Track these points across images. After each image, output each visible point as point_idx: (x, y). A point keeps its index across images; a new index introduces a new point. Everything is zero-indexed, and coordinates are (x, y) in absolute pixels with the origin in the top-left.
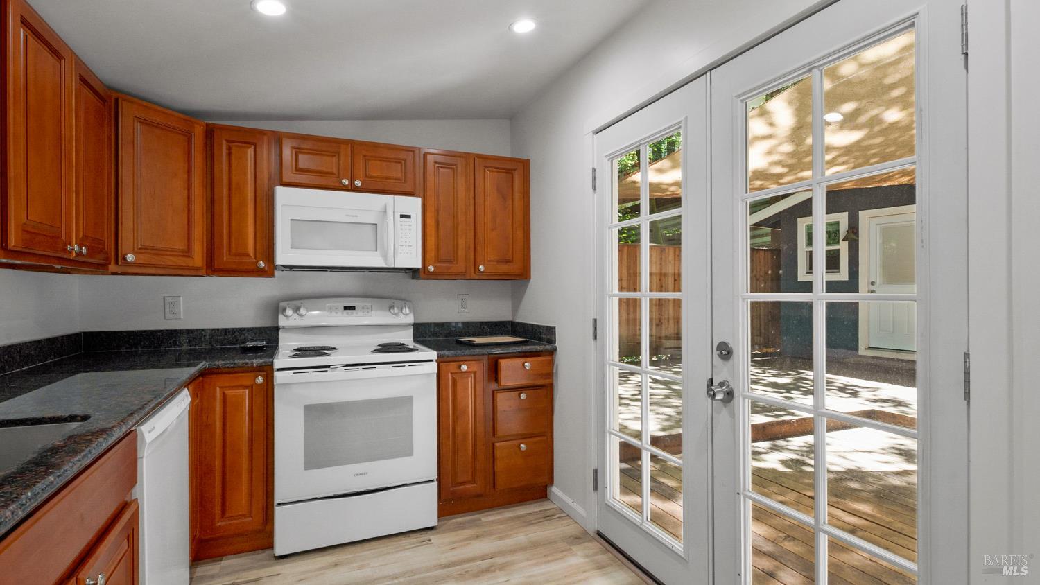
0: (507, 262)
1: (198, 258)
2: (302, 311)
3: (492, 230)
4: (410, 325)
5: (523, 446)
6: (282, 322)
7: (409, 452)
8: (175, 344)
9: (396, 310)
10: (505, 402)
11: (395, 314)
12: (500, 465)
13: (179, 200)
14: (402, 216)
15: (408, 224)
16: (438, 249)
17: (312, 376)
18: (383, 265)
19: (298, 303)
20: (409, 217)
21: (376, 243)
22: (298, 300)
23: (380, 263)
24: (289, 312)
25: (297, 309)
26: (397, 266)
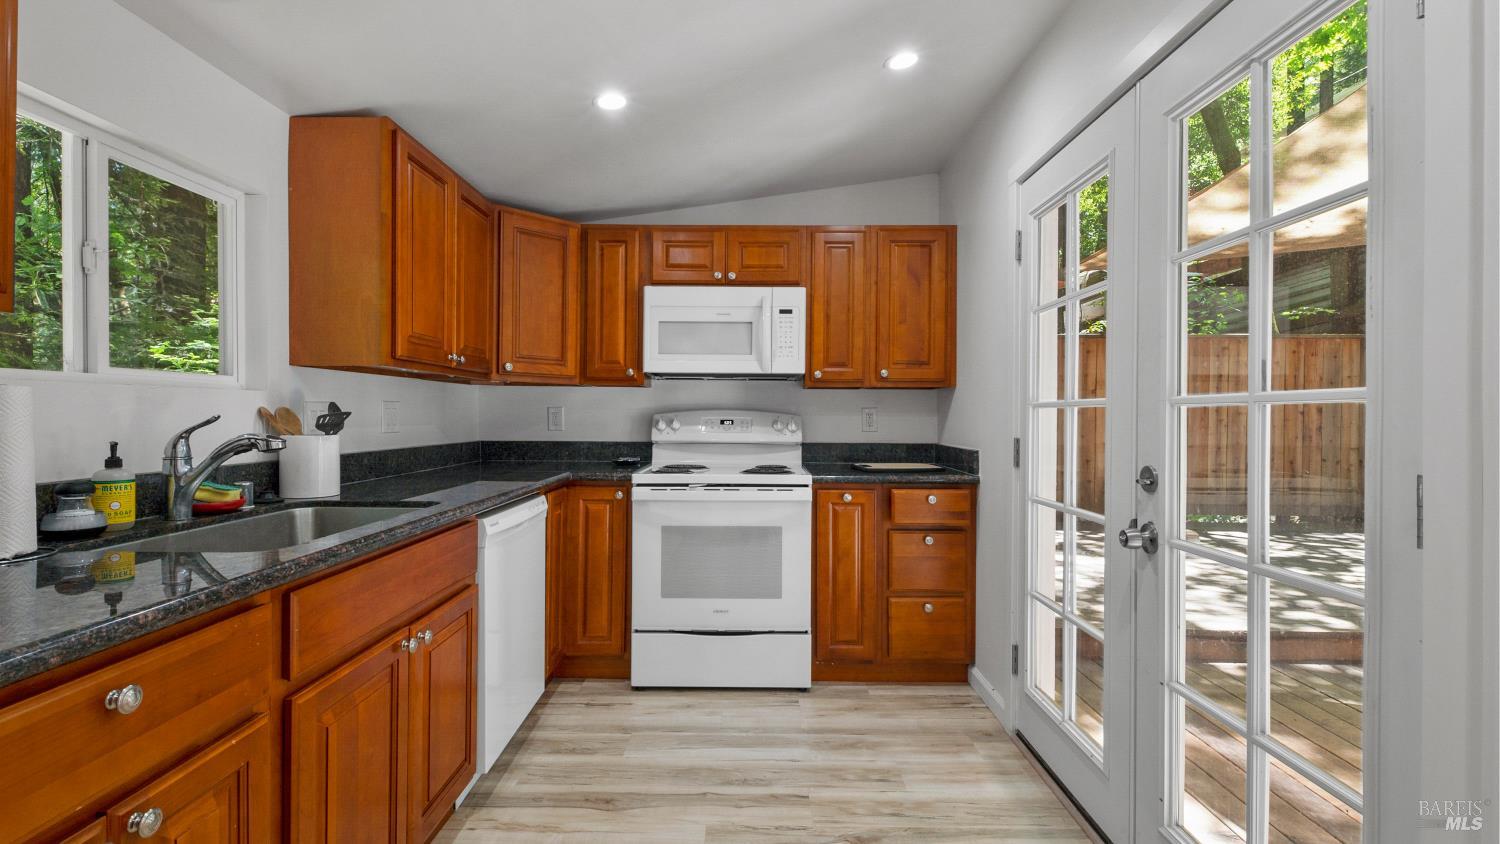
0: (921, 364)
1: (571, 367)
2: (676, 425)
3: (900, 323)
4: (797, 444)
5: (928, 606)
6: (656, 436)
7: (776, 594)
8: (556, 457)
9: (779, 426)
10: (905, 548)
11: (779, 431)
12: (896, 628)
13: (554, 307)
14: (782, 312)
15: (788, 320)
16: (827, 350)
17: (669, 493)
18: (757, 370)
19: (670, 415)
20: (790, 312)
21: (751, 346)
22: (672, 412)
23: (754, 368)
24: (662, 425)
25: (670, 423)
26: (775, 371)
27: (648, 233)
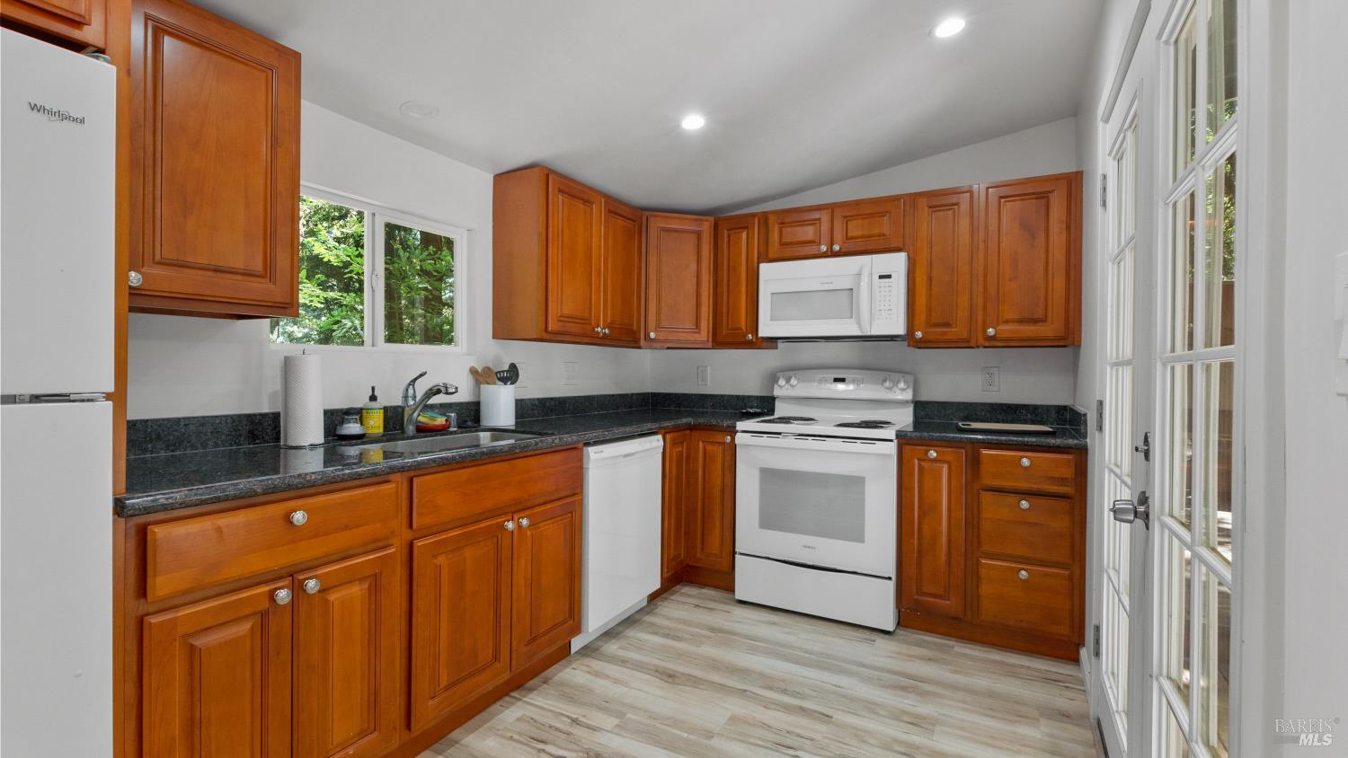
0: (1035, 321)
1: (704, 334)
2: (793, 381)
3: (1010, 280)
4: (907, 402)
5: (1023, 573)
6: (777, 392)
7: (859, 537)
8: (703, 407)
9: (887, 384)
10: (993, 510)
11: (887, 388)
12: (986, 589)
13: (690, 286)
14: (881, 277)
15: (887, 285)
16: (929, 311)
17: (765, 440)
18: (859, 334)
19: (790, 373)
20: (889, 277)
21: (852, 311)
22: (792, 370)
23: (854, 331)
24: (782, 382)
25: (788, 381)
26: (874, 333)
27: (764, 218)
